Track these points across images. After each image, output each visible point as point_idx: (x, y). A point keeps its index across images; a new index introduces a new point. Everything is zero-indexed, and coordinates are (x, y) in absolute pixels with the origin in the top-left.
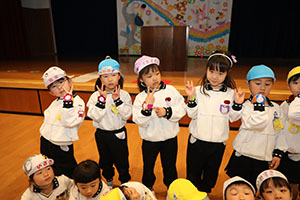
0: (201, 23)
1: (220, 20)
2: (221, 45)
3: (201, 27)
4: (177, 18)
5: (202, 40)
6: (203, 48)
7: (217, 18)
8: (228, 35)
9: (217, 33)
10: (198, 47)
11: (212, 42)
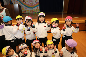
0: (31, 3)
1: (36, 2)
2: (37, 9)
3: (31, 4)
4: (23, 1)
5: (32, 8)
6: (32, 10)
7: (35, 1)
8: (39, 6)
9: (36, 5)
10: (31, 10)
11: (35, 8)
